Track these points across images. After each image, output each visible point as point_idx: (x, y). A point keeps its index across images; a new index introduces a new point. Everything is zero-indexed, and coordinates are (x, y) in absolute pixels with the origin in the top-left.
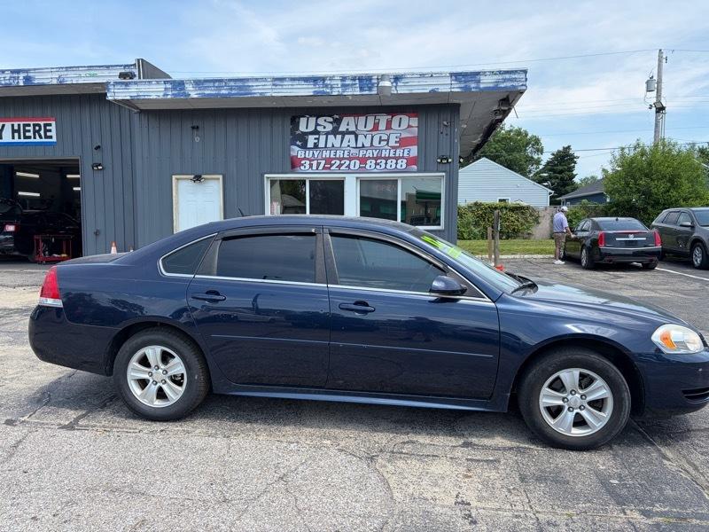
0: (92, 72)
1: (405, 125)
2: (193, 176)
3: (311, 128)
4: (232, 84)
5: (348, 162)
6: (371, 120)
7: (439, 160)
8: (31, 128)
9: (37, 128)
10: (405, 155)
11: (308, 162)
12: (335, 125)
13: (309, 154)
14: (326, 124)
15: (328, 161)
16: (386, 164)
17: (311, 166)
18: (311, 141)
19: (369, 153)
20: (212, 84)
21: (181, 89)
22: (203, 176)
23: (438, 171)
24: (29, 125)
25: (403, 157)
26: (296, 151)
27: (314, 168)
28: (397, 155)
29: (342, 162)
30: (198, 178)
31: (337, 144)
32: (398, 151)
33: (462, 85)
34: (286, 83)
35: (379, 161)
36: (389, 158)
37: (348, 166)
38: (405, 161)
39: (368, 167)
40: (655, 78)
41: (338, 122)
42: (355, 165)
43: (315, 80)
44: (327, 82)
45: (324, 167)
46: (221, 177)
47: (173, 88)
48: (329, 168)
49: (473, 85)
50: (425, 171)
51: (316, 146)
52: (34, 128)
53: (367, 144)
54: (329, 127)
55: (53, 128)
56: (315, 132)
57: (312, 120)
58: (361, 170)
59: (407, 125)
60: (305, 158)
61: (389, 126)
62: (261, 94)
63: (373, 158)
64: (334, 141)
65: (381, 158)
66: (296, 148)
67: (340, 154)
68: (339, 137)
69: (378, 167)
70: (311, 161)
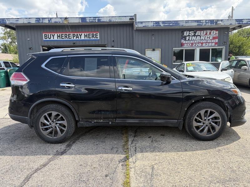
0: (120, 18)
1: (214, 33)
2: (152, 49)
3: (188, 34)
4: (174, 22)
5: (198, 44)
6: (205, 32)
7: (224, 43)
8: (91, 35)
9: (93, 35)
13: (187, 42)
14: (192, 33)
15: (192, 44)
17: (187, 45)
18: (187, 38)
19: (204, 41)
20: (167, 22)
21: (158, 24)
23: (223, 46)
24: (90, 34)
25: (214, 42)
26: (183, 41)
27: (188, 46)
29: (196, 44)
30: (154, 50)
32: (212, 41)
33: (238, 23)
34: (189, 22)
36: (210, 43)
37: (198, 45)
39: (203, 45)
40: (231, 15)
41: (195, 33)
42: (200, 45)
43: (198, 21)
44: (201, 22)
46: (160, 49)
47: (156, 24)
48: (192, 46)
49: (241, 23)
50: (219, 46)
51: (189, 40)
52: (92, 35)
53: (204, 39)
54: (193, 34)
55: (98, 35)
56: (189, 36)
57: (188, 32)
59: (215, 33)
60: (185, 43)
61: (210, 34)
62: (182, 25)
63: (205, 43)
64: (194, 38)
65: (207, 43)
66: (183, 40)
67: (196, 42)
68: (195, 37)
69: (206, 45)
70: (187, 44)
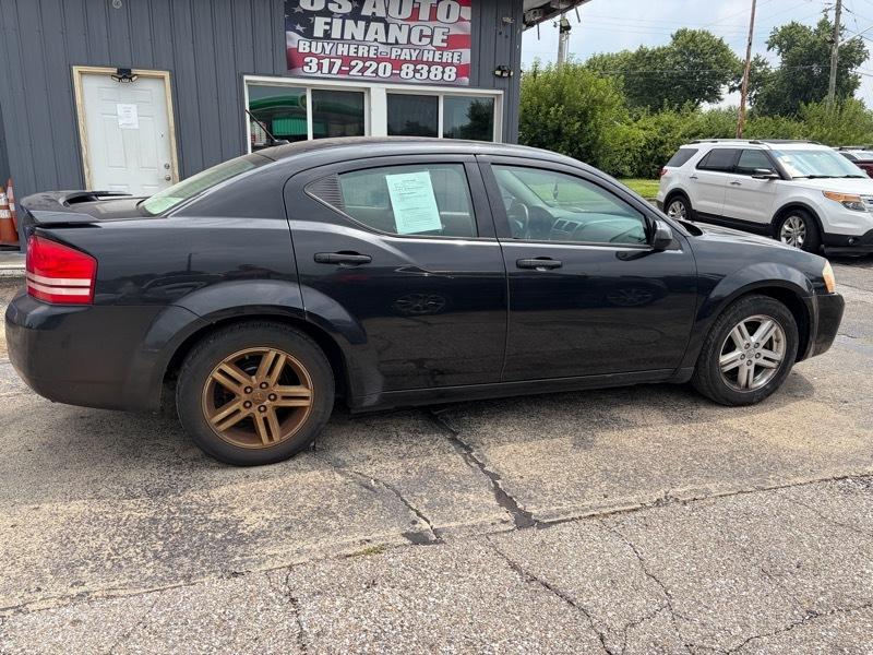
1: (454, 18)
2: (115, 71)
3: (319, 5)
5: (375, 65)
7: (498, 73)
10: (455, 61)
11: (315, 60)
12: (356, 4)
13: (317, 48)
15: (346, 60)
16: (429, 72)
17: (320, 66)
18: (320, 26)
19: (405, 55)
22: (134, 71)
23: (494, 88)
25: (452, 64)
26: (295, 41)
27: (326, 69)
28: (444, 60)
29: (367, 64)
30: (124, 75)
31: (359, 36)
32: (445, 53)
35: (419, 67)
36: (433, 63)
37: (376, 71)
38: (454, 70)
39: (403, 74)
45: (340, 71)
46: (167, 75)
50: (478, 86)
51: (327, 36)
53: (403, 40)
54: (347, 8)
56: (326, 13)
58: (393, 79)
59: (457, 17)
60: (310, 54)
61: (433, 16)
63: (410, 62)
64: (354, 29)
65: (422, 62)
66: (297, 37)
67: (362, 51)
68: (362, 24)
69: (418, 75)
70: (319, 58)
